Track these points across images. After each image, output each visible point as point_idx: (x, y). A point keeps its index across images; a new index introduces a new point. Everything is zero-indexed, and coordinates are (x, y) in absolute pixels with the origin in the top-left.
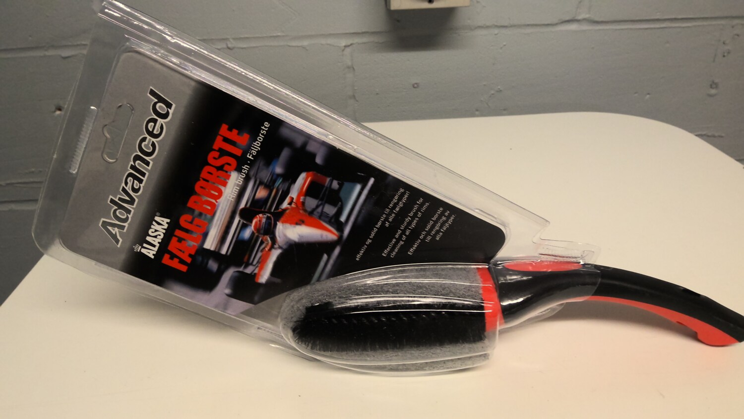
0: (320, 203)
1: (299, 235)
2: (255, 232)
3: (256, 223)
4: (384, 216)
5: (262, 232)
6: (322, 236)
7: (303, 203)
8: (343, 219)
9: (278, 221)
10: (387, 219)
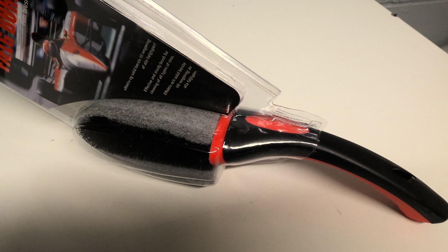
0: (87, 39)
1: (78, 62)
2: (46, 53)
3: (45, 46)
4: (140, 60)
5: (51, 54)
6: (94, 66)
7: (75, 37)
8: (108, 55)
9: (60, 48)
10: (142, 63)
